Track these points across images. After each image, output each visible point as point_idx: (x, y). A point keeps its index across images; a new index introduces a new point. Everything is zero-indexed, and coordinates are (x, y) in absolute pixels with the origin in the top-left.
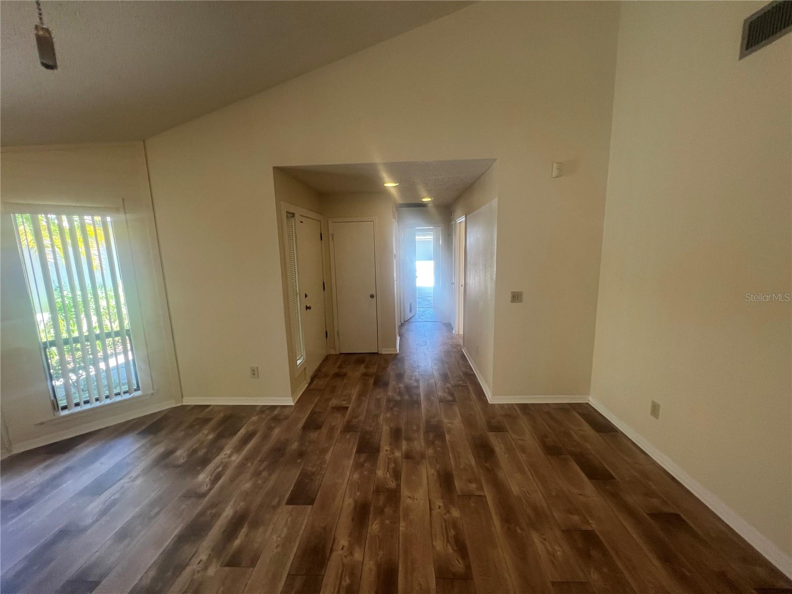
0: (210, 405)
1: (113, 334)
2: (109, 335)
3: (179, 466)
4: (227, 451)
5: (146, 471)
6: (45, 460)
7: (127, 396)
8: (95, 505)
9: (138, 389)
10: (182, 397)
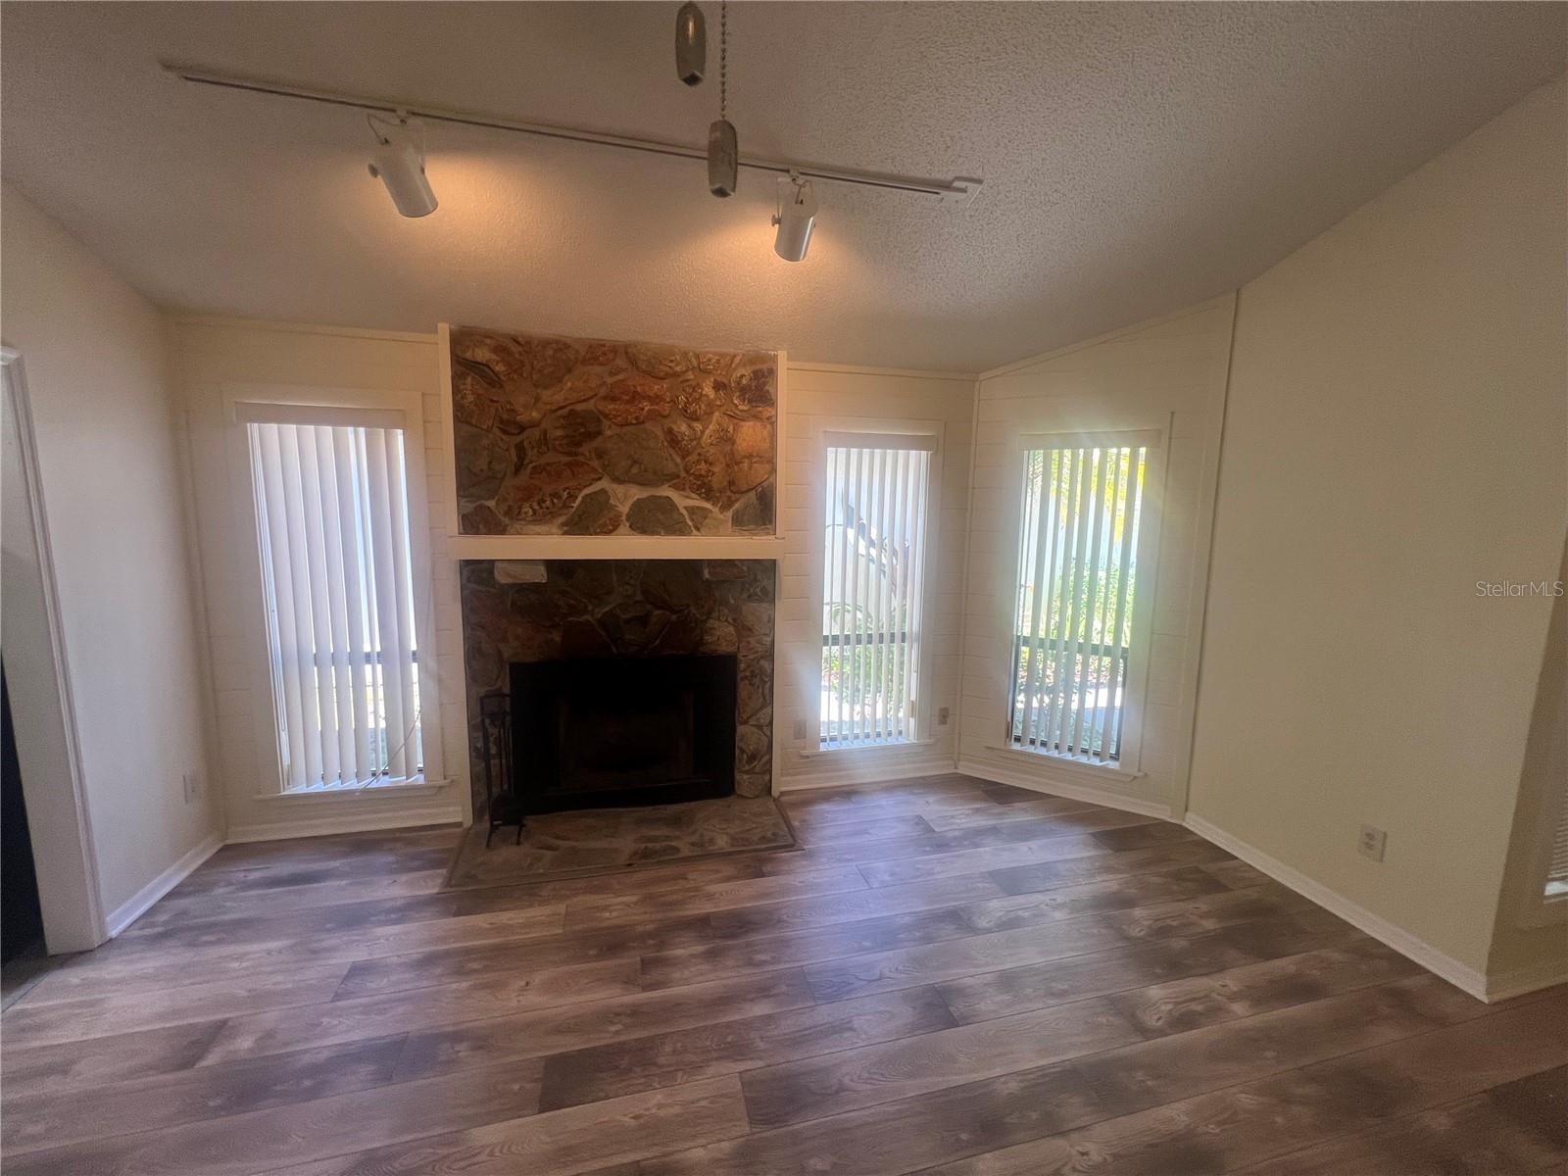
0: (1236, 858)
1: (1102, 649)
2: (1095, 650)
3: (1128, 938)
4: (1231, 980)
5: (1075, 906)
6: (975, 799)
7: (1096, 762)
8: (998, 907)
9: (1115, 757)
10: (1186, 810)
